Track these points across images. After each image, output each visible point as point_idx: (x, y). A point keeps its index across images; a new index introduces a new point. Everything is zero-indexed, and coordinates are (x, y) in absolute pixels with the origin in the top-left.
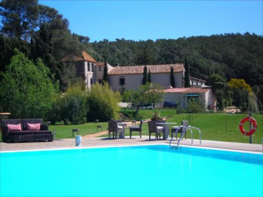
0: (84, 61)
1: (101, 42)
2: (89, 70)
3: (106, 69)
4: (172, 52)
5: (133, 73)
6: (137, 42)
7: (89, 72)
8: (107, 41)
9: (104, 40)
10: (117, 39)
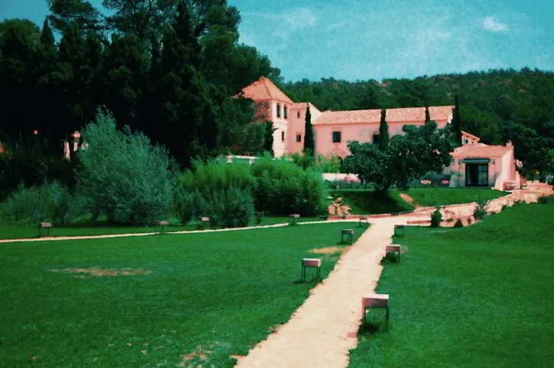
0: (271, 99)
1: (298, 83)
2: (279, 116)
3: (308, 116)
4: (413, 94)
5: (357, 122)
6: (353, 83)
7: (279, 120)
8: (308, 81)
9: (304, 80)
10: (323, 79)
